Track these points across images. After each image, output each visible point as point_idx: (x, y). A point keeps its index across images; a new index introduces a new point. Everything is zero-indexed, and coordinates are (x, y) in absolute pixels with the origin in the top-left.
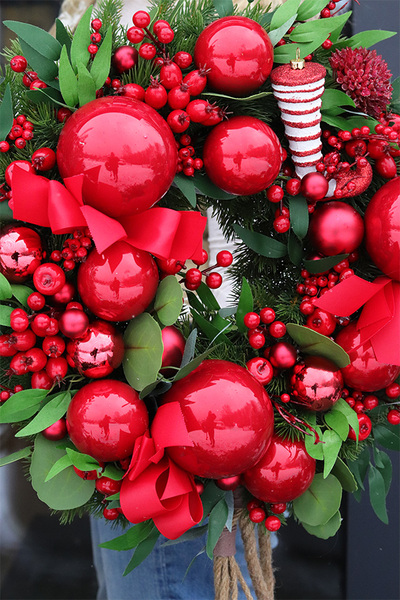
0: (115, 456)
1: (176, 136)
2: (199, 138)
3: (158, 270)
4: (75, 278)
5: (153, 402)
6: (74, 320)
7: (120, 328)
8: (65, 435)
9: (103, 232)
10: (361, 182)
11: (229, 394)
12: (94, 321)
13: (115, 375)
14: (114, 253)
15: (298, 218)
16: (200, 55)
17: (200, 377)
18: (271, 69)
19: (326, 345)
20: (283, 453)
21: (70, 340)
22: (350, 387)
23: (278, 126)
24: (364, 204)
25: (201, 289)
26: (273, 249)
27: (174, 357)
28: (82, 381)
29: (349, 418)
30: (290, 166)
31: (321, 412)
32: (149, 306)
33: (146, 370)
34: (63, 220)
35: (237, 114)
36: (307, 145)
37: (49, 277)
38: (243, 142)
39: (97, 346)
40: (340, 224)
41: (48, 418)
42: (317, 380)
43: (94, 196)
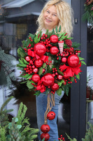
0: (36, 83)
1: (47, 48)
2: (49, 48)
3: (43, 62)
4: (34, 62)
5: (41, 77)
6: (33, 67)
7: (38, 68)
8: (31, 80)
9: (38, 57)
10: (67, 55)
11: (50, 77)
12: (36, 67)
13: (37, 73)
14: (38, 60)
15: (60, 58)
16: (50, 39)
17: (47, 75)
18: (58, 41)
19: (61, 73)
20: (55, 85)
21: (33, 69)
22: (64, 78)
23: (58, 48)
24: (67, 57)
25: (48, 65)
26: (57, 62)
27: (44, 72)
28: (34, 74)
29: (63, 81)
30: (59, 52)
31: (60, 81)
32: (42, 66)
33: (41, 73)
34: (33, 56)
35: (54, 46)
36: (61, 50)
37: (31, 62)
38: (54, 49)
39: (35, 70)
40: (64, 59)
41: (30, 78)
42: (60, 77)
43: (37, 53)
